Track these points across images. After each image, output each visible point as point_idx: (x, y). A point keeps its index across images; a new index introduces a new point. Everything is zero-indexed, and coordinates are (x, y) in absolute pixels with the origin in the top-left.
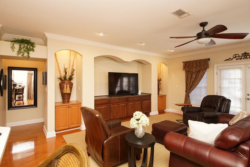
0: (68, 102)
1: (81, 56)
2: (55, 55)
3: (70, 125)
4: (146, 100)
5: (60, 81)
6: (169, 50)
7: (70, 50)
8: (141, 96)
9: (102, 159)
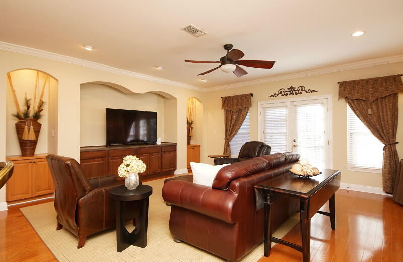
0: (32, 154)
1: (57, 80)
2: (9, 77)
3: (34, 191)
4: (170, 151)
5: (16, 121)
6: (201, 80)
7: (38, 71)
8: (161, 146)
9: (76, 225)
